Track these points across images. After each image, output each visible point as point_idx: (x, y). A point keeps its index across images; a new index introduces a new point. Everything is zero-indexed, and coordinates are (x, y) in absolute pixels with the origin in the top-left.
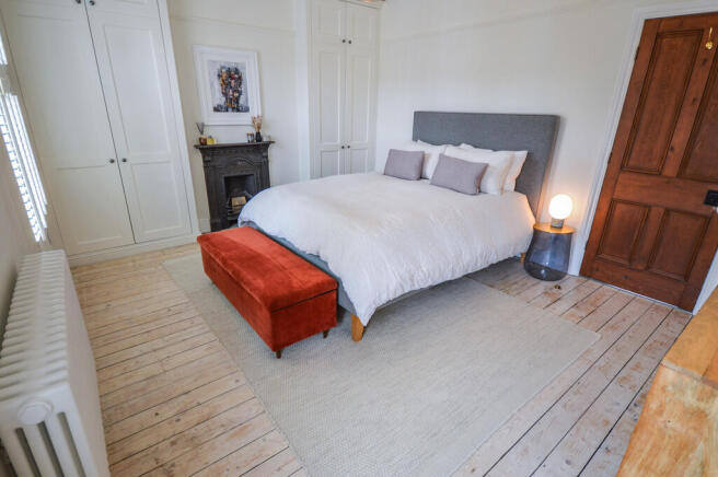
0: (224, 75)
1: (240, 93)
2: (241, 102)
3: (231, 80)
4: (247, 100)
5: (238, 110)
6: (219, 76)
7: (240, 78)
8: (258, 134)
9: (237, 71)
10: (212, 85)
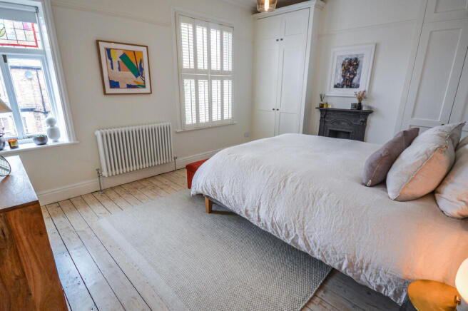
0: (347, 63)
1: (355, 75)
2: (354, 81)
3: (351, 67)
4: (359, 79)
5: (351, 87)
6: (343, 65)
7: (358, 65)
8: (360, 104)
9: (356, 60)
10: (337, 71)
